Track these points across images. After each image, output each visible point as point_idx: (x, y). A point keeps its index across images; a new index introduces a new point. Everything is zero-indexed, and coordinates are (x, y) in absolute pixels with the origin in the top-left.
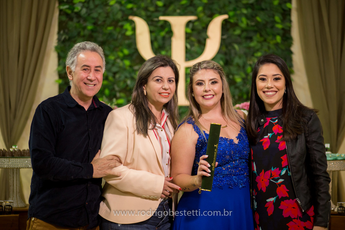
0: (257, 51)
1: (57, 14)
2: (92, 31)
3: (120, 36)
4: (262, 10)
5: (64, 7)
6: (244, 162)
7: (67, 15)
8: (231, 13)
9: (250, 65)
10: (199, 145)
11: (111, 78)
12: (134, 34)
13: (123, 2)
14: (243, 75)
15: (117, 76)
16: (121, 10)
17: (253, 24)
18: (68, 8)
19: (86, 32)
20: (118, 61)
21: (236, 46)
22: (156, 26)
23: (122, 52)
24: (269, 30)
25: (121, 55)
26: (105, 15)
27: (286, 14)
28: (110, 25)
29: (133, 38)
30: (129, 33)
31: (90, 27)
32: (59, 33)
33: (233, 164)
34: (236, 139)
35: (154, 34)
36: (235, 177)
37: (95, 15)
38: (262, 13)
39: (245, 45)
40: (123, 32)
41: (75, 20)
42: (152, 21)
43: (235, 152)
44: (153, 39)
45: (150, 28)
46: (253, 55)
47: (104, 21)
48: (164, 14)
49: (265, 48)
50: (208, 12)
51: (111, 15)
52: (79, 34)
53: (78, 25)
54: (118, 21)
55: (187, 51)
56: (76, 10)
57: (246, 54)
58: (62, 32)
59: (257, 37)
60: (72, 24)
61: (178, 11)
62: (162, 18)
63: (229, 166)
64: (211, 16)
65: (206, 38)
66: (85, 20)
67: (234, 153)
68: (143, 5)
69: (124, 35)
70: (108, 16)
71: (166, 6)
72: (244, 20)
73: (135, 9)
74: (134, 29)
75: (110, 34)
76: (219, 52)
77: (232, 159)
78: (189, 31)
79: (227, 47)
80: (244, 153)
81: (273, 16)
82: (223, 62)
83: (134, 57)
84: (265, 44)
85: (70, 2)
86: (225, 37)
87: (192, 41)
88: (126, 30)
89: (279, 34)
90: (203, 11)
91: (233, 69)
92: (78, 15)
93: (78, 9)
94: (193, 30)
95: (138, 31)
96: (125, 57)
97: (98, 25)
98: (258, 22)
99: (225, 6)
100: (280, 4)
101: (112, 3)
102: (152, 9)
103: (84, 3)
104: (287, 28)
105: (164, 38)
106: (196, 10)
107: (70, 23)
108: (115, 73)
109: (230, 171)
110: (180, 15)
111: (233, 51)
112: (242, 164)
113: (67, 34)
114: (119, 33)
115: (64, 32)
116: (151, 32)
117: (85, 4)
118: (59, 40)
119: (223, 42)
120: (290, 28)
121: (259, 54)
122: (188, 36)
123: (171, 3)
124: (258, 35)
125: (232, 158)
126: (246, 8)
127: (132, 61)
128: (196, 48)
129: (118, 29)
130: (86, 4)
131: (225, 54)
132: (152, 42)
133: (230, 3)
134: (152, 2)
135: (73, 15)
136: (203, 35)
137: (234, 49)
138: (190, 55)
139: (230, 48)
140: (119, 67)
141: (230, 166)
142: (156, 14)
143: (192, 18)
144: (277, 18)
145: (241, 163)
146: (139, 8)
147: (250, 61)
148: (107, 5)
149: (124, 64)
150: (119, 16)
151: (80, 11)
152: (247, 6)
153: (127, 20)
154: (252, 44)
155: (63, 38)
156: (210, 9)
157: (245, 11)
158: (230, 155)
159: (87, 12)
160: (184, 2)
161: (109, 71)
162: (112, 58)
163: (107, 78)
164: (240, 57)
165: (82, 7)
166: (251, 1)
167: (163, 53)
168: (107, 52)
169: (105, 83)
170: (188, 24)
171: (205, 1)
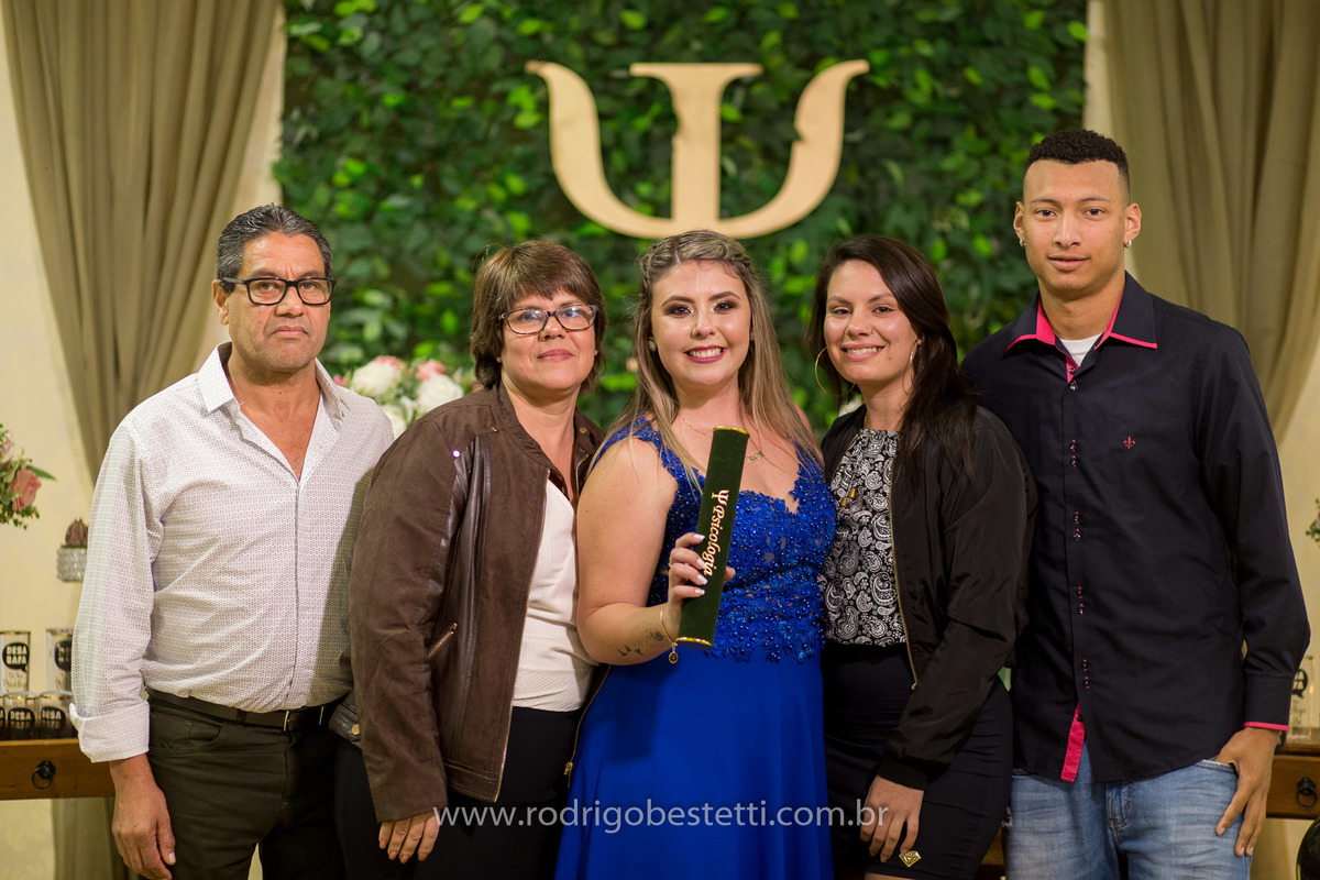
0: (968, 185)
1: (278, 51)
2: (401, 111)
3: (494, 131)
4: (986, 44)
5: (305, 29)
7: (314, 54)
8: (879, 57)
9: (943, 235)
10: (680, 513)
11: (462, 274)
12: (544, 124)
13: (508, 13)
16: (499, 40)
17: (954, 92)
18: (319, 34)
19: (380, 117)
20: (490, 214)
21: (895, 170)
22: (619, 97)
23: (502, 184)
24: (1007, 114)
25: (498, 193)
26: (445, 58)
27: (1068, 60)
28: (461, 94)
29: (541, 138)
30: (527, 120)
31: (392, 99)
32: (285, 116)
34: (791, 497)
35: (611, 126)
37: (410, 56)
38: (985, 57)
39: (923, 165)
40: (506, 116)
41: (342, 73)
42: (607, 78)
44: (610, 141)
45: (598, 104)
46: (952, 201)
47: (442, 78)
48: (649, 57)
49: (994, 177)
50: (801, 52)
51: (465, 58)
52: (354, 120)
53: (350, 90)
54: (488, 78)
55: (726, 184)
56: (345, 40)
57: (927, 197)
58: (296, 114)
59: (966, 139)
60: (331, 89)
61: (697, 46)
62: (640, 69)
64: (810, 66)
65: (791, 139)
66: (377, 74)
67: (787, 545)
68: (575, 23)
69: (509, 126)
70: (453, 62)
71: (654, 28)
72: (923, 77)
73: (548, 38)
74: (544, 107)
75: (462, 122)
76: (836, 188)
78: (733, 114)
79: (862, 172)
80: (815, 546)
81: (1024, 68)
82: (850, 222)
83: (544, 203)
84: (995, 163)
85: (326, 12)
86: (856, 137)
87: (743, 150)
88: (518, 109)
89: (1039, 128)
90: (784, 46)
92: (352, 54)
93: (352, 36)
94: (746, 110)
95: (558, 113)
96: (513, 203)
97: (422, 92)
98: (970, 86)
99: (856, 29)
100: (1046, 25)
101: (470, 14)
102: (605, 37)
103: (371, 14)
104: (1071, 110)
105: (646, 138)
106: (758, 42)
107: (325, 84)
108: (475, 259)
109: (769, 602)
110: (704, 58)
111: (882, 186)
113: (314, 120)
114: (493, 119)
115: (304, 113)
116: (603, 117)
117: (377, 18)
118: (286, 140)
119: (850, 154)
120: (1080, 107)
121: (973, 197)
122: (729, 134)
123: (673, 18)
124: (970, 133)
126: (931, 39)
127: (534, 216)
128: (757, 174)
129: (489, 106)
130: (379, 20)
131: (858, 194)
132: (605, 153)
133: (876, 19)
134: (607, 17)
135: (337, 57)
136: (781, 128)
137: (889, 177)
138: (736, 197)
139: (872, 174)
140: (494, 237)
142: (621, 55)
143: (745, 70)
144: (1037, 75)
146: (560, 33)
147: (941, 220)
148: (451, 21)
149: (509, 227)
150: (494, 60)
151: (360, 43)
152: (932, 32)
153: (521, 76)
154: (949, 164)
155: (300, 134)
156: (807, 41)
157: (925, 49)
158: (777, 551)
159: (381, 48)
160: (716, 15)
161: (457, 248)
162: (467, 204)
163: (449, 275)
164: (908, 208)
165: (367, 30)
166: (950, 13)
167: (644, 189)
168: (450, 185)
169: (442, 289)
170: (730, 90)
171: (790, 11)
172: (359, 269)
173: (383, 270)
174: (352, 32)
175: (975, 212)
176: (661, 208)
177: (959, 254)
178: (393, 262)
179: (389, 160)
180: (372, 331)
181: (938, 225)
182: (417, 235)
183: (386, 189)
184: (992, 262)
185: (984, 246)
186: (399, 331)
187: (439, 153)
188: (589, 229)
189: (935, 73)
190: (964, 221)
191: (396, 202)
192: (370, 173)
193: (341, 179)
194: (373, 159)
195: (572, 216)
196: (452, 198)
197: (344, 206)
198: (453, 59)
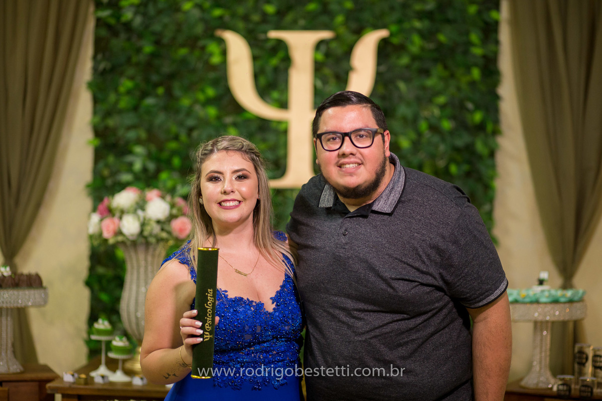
0: (438, 93)
1: (91, 25)
2: (153, 55)
3: (200, 65)
4: (448, 21)
5: (105, 14)
7: (109, 27)
8: (394, 28)
9: (427, 119)
11: (183, 137)
12: (224, 62)
13: (207, 5)
14: (413, 135)
15: (195, 134)
16: (202, 20)
17: (431, 46)
18: (112, 16)
19: (142, 58)
20: (197, 108)
21: (402, 86)
22: (262, 48)
23: (203, 91)
24: (459, 58)
25: (201, 97)
26: (174, 28)
27: (490, 31)
28: (183, 46)
29: (222, 69)
30: (216, 60)
31: (148, 49)
32: (95, 57)
34: (271, 302)
35: (259, 63)
37: (157, 27)
38: (448, 28)
39: (417, 83)
40: (205, 58)
41: (123, 36)
42: (256, 39)
44: (258, 70)
45: (252, 51)
47: (174, 39)
48: (279, 27)
49: (452, 90)
50: (354, 25)
51: (185, 29)
52: (129, 60)
53: (127, 45)
54: (196, 39)
55: (317, 93)
56: (124, 19)
57: (419, 100)
59: (438, 70)
60: (118, 43)
62: (274, 34)
63: (252, 349)
64: (359, 32)
65: (348, 70)
66: (140, 36)
68: (241, 10)
69: (207, 63)
70: (179, 30)
71: (281, 14)
72: (416, 39)
73: (227, 18)
74: (224, 53)
75: (184, 61)
77: (257, 340)
78: (320, 57)
79: (385, 86)
80: (285, 330)
81: (467, 33)
83: (225, 102)
84: (452, 83)
85: (115, 5)
86: (383, 68)
87: (325, 75)
88: (211, 55)
89: (476, 65)
90: (346, 23)
91: (396, 125)
92: (128, 26)
93: (128, 17)
94: (327, 55)
95: (231, 56)
96: (209, 102)
97: (163, 46)
98: (440, 46)
99: (383, 14)
100: (479, 12)
101: (187, 6)
102: (256, 18)
103: (138, 6)
104: (491, 55)
105: (276, 70)
106: (332, 20)
107: (114, 41)
108: (191, 130)
110: (305, 28)
111: (395, 94)
113: (109, 59)
114: (199, 59)
115: (104, 56)
116: (255, 58)
117: (140, 9)
118: (95, 69)
119: (380, 78)
120: (496, 54)
121: (441, 100)
122: (318, 67)
123: (289, 8)
124: (440, 67)
126: (420, 19)
127: (220, 108)
128: (331, 88)
129: (197, 53)
130: (142, 9)
131: (383, 98)
132: (257, 75)
133: (392, 9)
134: (257, 8)
135: (120, 28)
136: (343, 64)
137: (398, 89)
139: (390, 87)
140: (199, 119)
142: (263, 27)
144: (474, 37)
146: (234, 15)
148: (177, 9)
149: (207, 114)
150: (199, 29)
151: (132, 20)
152: (421, 15)
153: (213, 37)
155: (102, 66)
156: (358, 20)
157: (417, 24)
159: (143, 23)
160: (312, 7)
161: (181, 124)
162: (186, 102)
163: (176, 138)
164: (408, 104)
165: (136, 14)
166: (430, 6)
167: (275, 95)
168: (177, 92)
169: (173, 145)
170: (319, 45)
171: (349, 5)
172: (132, 135)
173: (143, 134)
174: (128, 15)
175: (442, 107)
176: (283, 105)
177: (434, 128)
178: (150, 131)
179: (147, 80)
180: (138, 166)
181: (425, 113)
182: (160, 118)
183: (144, 95)
184: (452, 133)
185: (447, 125)
186: (151, 166)
187: (172, 76)
188: (247, 116)
189: (423, 35)
190: (436, 112)
191: (149, 101)
192: (136, 87)
193: (122, 89)
194: (139, 79)
195: (237, 108)
196: (177, 99)
197: (124, 103)
198: (179, 29)
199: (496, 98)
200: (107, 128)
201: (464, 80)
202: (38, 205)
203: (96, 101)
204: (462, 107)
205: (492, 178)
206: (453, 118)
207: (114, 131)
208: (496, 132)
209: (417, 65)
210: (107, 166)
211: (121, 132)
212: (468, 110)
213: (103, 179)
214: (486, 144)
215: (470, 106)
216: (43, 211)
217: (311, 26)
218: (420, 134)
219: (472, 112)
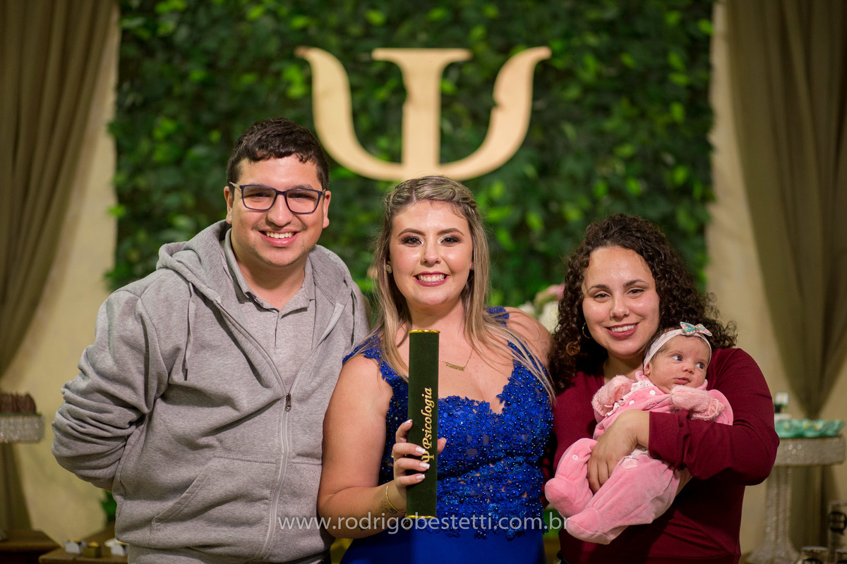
0: (622, 141)
1: (114, 40)
2: (205, 84)
3: (273, 99)
4: (637, 36)
5: (134, 23)
6: (520, 464)
7: (140, 43)
8: (558, 45)
9: (605, 179)
10: (395, 416)
12: (309, 95)
13: (284, 11)
14: (585, 203)
16: (277, 33)
17: (612, 71)
18: (145, 26)
19: (188, 88)
21: (569, 130)
22: (365, 75)
24: (653, 89)
26: (236, 45)
27: (698, 49)
28: (248, 70)
29: (305, 105)
30: (296, 91)
31: (197, 74)
32: (119, 87)
33: (489, 469)
34: (498, 401)
35: (360, 96)
36: (494, 505)
37: (210, 44)
38: (637, 46)
39: (591, 126)
40: (281, 89)
41: (161, 56)
42: (357, 61)
43: (494, 437)
44: (358, 107)
45: (350, 79)
47: (235, 60)
48: (389, 44)
49: (643, 135)
50: (498, 41)
51: (251, 46)
52: (169, 92)
53: (166, 69)
54: (269, 60)
55: (444, 139)
56: (162, 31)
57: (593, 150)
58: (126, 86)
59: (622, 107)
60: (153, 67)
62: (381, 54)
63: (478, 475)
64: (506, 52)
65: (491, 106)
66: (186, 57)
67: (490, 442)
68: (333, 19)
69: (283, 95)
71: (391, 24)
72: (591, 63)
73: (313, 30)
74: (309, 81)
75: (249, 93)
76: (526, 143)
77: (485, 459)
78: (449, 87)
79: (544, 131)
80: (521, 441)
81: (665, 53)
82: (535, 168)
84: (644, 125)
85: (149, 10)
86: (541, 105)
87: (456, 114)
88: (289, 84)
89: (678, 100)
90: (487, 38)
91: (561, 188)
92: (167, 42)
93: (167, 28)
94: (460, 84)
95: (320, 86)
97: (220, 70)
98: (625, 72)
99: (541, 25)
100: (683, 23)
101: (255, 12)
102: (355, 30)
103: (183, 13)
104: (700, 85)
105: (384, 106)
106: (467, 34)
107: (148, 63)
109: (481, 488)
110: (428, 45)
111: (559, 142)
112: (516, 468)
113: (139, 90)
114: (272, 90)
115: (132, 85)
116: (353, 89)
117: (186, 16)
118: (119, 105)
119: (538, 120)
120: (707, 84)
121: (627, 150)
122: (446, 103)
123: (404, 16)
124: (625, 102)
125: (484, 455)
126: (596, 32)
128: (465, 132)
129: (269, 81)
130: (188, 17)
131: (541, 148)
132: (356, 115)
133: (555, 17)
134: (356, 16)
135: (156, 44)
136: (483, 98)
137: (563, 134)
138: (451, 149)
139: (552, 132)
141: (481, 473)
142: (366, 43)
143: (457, 55)
144: (675, 59)
145: (513, 466)
146: (323, 26)
147: (603, 167)
148: (240, 17)
150: (273, 46)
151: (174, 33)
152: (597, 27)
153: (293, 59)
155: (129, 100)
156: (505, 34)
157: (592, 40)
158: (479, 446)
159: (189, 37)
160: (437, 14)
164: (578, 157)
165: (180, 23)
166: (611, 12)
167: (383, 142)
170: (448, 70)
171: (491, 11)
172: (172, 200)
173: (189, 201)
174: (168, 26)
175: (628, 161)
176: (395, 157)
177: (616, 192)
178: (198, 195)
179: (195, 120)
181: (603, 170)
183: (191, 142)
184: (642, 198)
185: (635, 187)
187: (232, 116)
188: (341, 172)
189: (599, 55)
190: (620, 168)
191: (199, 151)
192: (180, 130)
193: (159, 134)
194: (183, 118)
197: (161, 154)
198: (243, 46)
199: (708, 148)
200: (136, 190)
201: (661, 121)
202: (35, 304)
203: (120, 150)
204: (657, 161)
205: (702, 264)
206: (644, 176)
207: (147, 194)
208: (707, 198)
209: (591, 99)
210: (136, 246)
211: (156, 197)
212: (666, 165)
213: (130, 264)
214: (692, 215)
215: (669, 159)
216: (40, 313)
217: (436, 42)
218: (595, 201)
219: (671, 168)
